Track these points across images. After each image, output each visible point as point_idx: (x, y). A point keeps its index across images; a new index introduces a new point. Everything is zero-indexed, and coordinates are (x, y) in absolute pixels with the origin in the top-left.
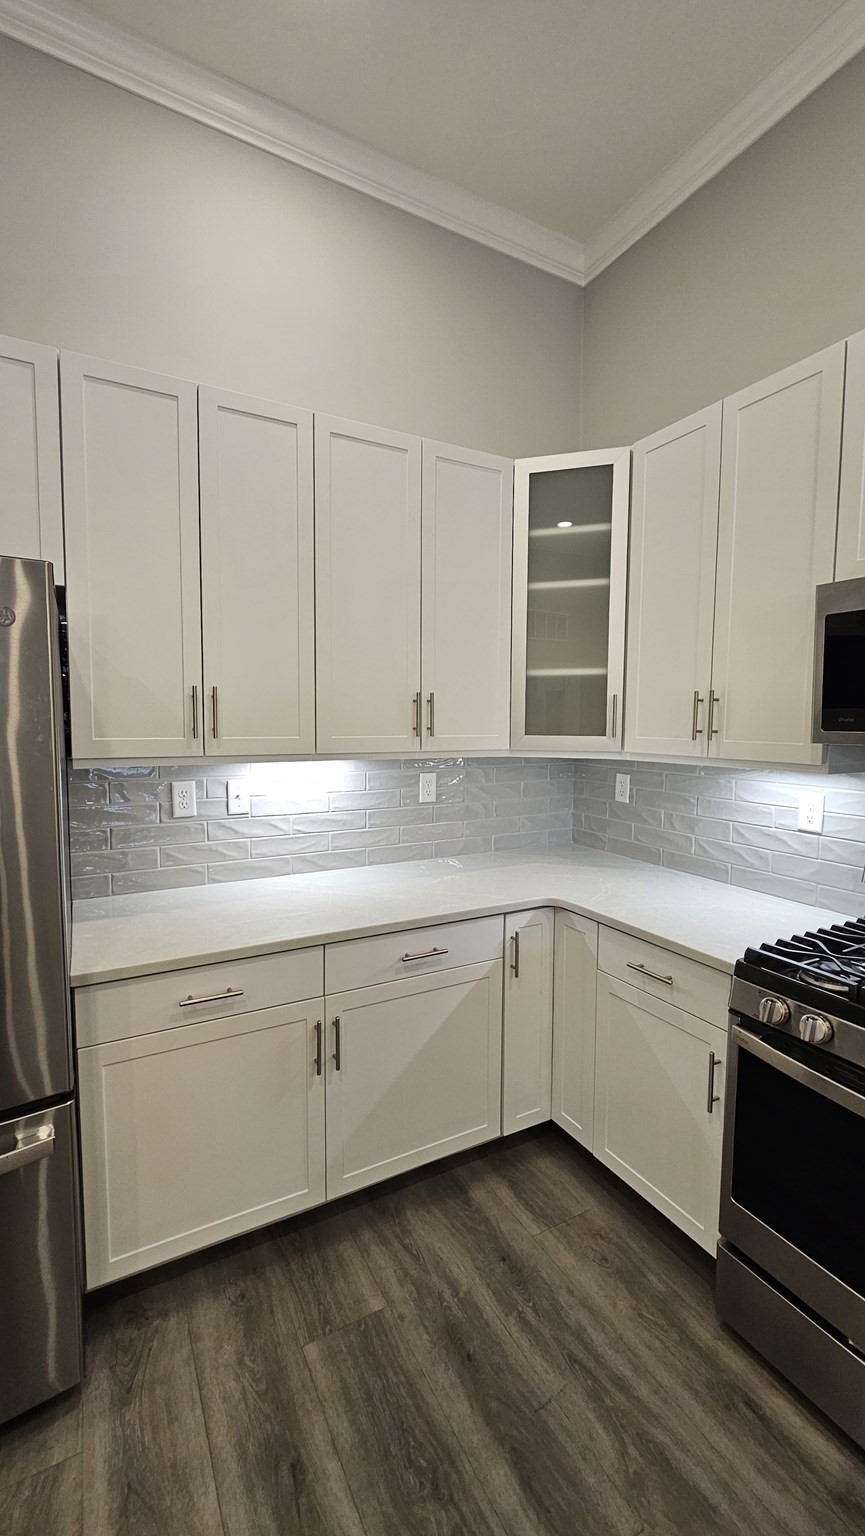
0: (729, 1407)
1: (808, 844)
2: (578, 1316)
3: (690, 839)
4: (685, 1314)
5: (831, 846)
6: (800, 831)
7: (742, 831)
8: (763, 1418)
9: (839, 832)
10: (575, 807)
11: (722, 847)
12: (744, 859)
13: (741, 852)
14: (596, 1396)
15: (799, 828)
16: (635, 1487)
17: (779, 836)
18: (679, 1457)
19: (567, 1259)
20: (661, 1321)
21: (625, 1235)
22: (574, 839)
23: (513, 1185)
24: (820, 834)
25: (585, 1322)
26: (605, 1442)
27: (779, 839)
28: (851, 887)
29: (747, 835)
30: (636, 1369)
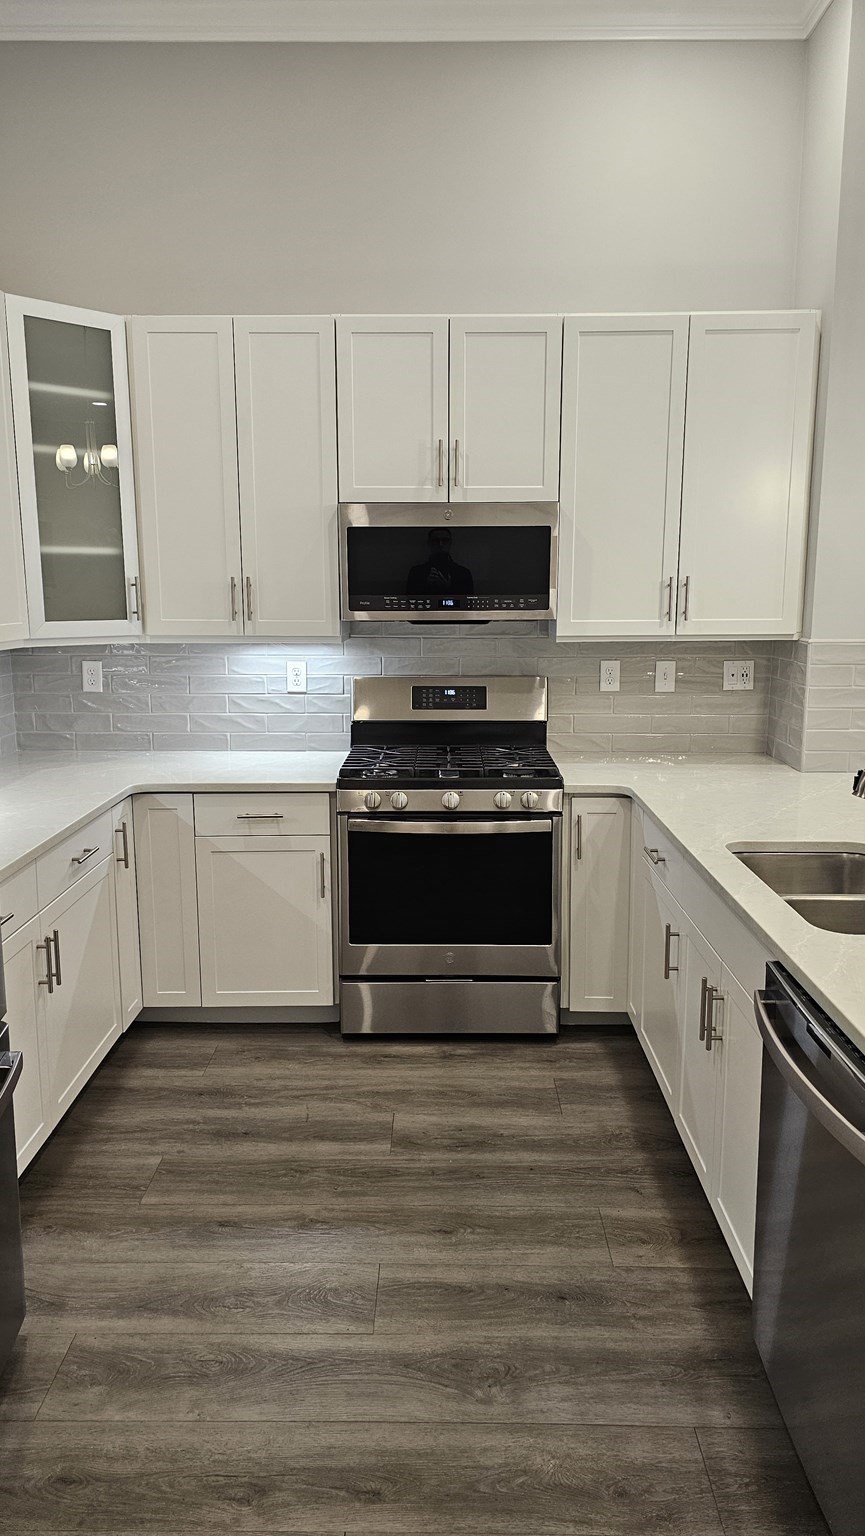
0: (379, 1063)
1: (296, 702)
2: (277, 1084)
3: (185, 717)
4: (325, 1049)
5: (315, 701)
6: (289, 693)
7: (238, 701)
8: (394, 1056)
9: (320, 689)
10: (18, 708)
11: (220, 719)
12: (243, 726)
13: (239, 720)
14: (325, 1099)
15: (289, 690)
16: (376, 1107)
17: (272, 700)
18: (382, 1089)
19: (239, 1071)
20: (318, 1058)
21: (253, 1043)
22: (19, 745)
23: (150, 1066)
24: (305, 693)
25: (283, 1083)
26: (348, 1106)
27: (272, 703)
28: (331, 729)
29: (243, 704)
30: (329, 1079)
